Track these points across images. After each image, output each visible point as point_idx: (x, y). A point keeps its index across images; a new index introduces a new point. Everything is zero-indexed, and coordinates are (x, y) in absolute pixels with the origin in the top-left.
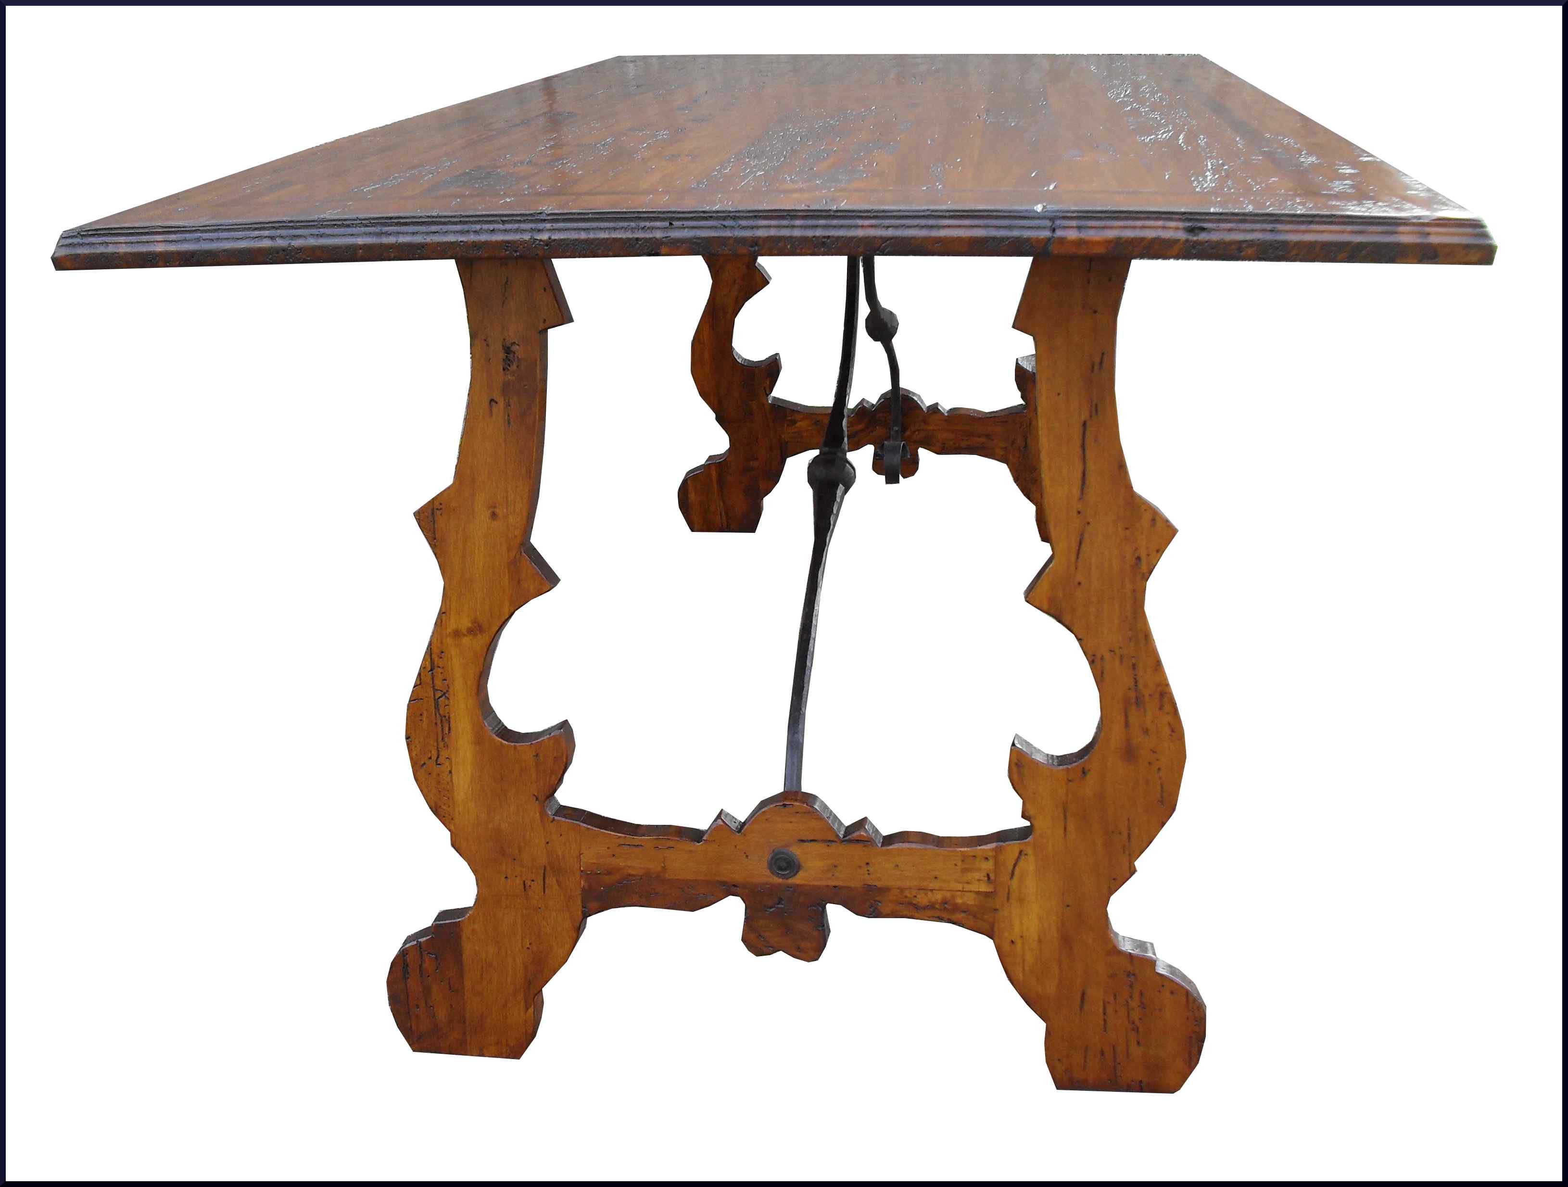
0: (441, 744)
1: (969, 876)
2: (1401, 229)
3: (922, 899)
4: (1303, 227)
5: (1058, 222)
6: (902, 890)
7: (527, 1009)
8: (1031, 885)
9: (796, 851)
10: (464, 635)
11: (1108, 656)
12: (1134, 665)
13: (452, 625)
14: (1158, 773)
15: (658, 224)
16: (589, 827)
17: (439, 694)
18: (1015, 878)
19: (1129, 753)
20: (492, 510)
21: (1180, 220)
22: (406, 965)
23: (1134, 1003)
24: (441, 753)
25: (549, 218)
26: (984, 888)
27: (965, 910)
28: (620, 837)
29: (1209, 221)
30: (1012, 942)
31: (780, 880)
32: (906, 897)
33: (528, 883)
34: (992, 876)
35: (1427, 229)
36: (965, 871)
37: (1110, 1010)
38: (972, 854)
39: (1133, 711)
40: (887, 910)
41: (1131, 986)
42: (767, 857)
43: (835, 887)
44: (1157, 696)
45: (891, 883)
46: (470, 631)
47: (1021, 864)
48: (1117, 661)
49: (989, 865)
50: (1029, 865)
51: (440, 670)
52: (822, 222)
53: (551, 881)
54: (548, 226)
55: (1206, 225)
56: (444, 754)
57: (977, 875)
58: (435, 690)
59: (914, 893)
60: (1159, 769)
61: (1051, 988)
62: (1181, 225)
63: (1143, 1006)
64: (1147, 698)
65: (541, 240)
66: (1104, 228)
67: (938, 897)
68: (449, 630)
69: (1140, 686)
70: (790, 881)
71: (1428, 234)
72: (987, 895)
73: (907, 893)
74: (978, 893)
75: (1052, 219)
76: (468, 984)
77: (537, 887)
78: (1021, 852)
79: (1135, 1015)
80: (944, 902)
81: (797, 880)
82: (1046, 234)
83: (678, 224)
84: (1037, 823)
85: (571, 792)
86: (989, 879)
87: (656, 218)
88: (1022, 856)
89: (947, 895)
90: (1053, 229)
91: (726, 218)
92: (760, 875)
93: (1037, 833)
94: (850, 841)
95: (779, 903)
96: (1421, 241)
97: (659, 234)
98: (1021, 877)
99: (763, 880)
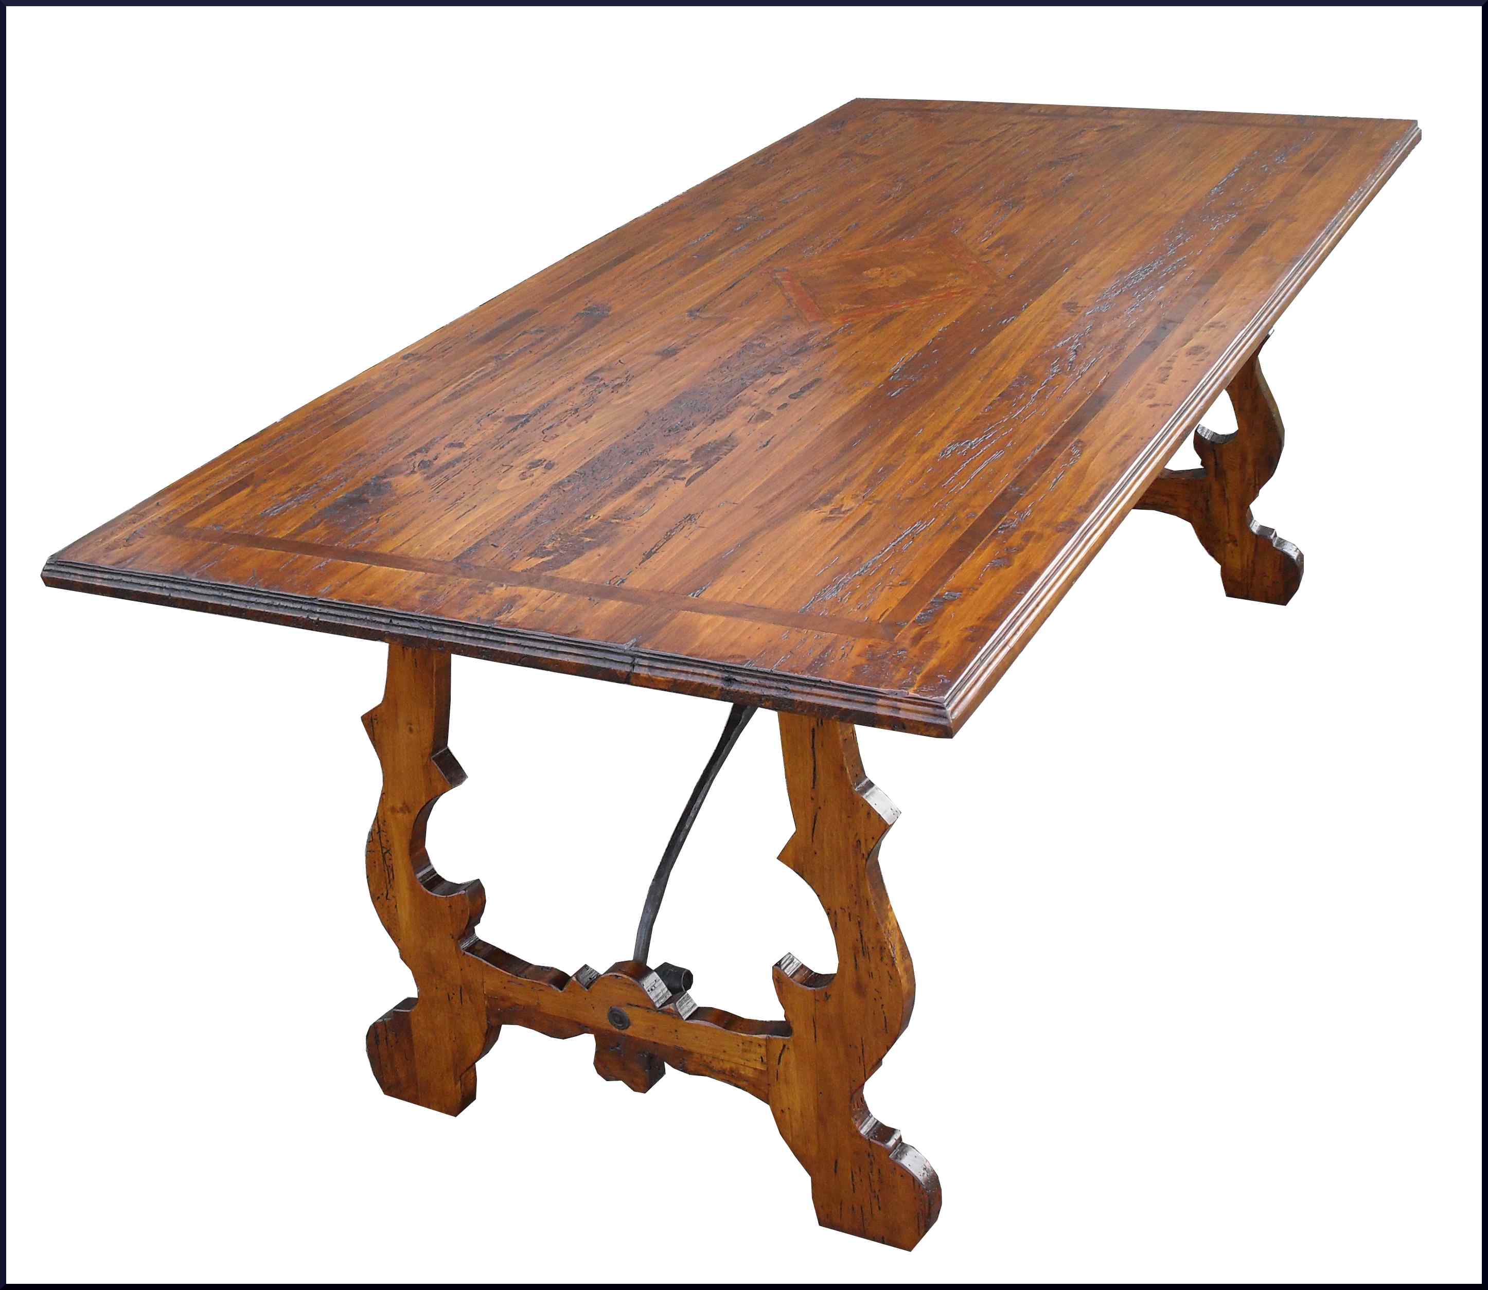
0: (389, 886)
1: (748, 1056)
2: (880, 701)
3: (716, 1065)
4: (807, 690)
5: (637, 660)
6: (702, 1056)
7: (456, 1084)
8: (793, 1074)
9: (628, 1012)
10: (398, 812)
11: (839, 911)
12: (859, 922)
13: (390, 804)
14: (882, 1008)
15: (383, 620)
16: (488, 964)
17: (385, 851)
18: (781, 1064)
19: (860, 988)
20: (409, 726)
21: (720, 670)
22: (377, 1036)
23: (875, 1177)
24: (389, 892)
25: (319, 603)
26: (759, 1066)
27: (746, 1079)
28: (508, 975)
29: (740, 674)
30: (782, 1111)
31: (617, 1030)
32: (705, 1061)
33: (451, 995)
34: (765, 1060)
35: (899, 704)
36: (745, 1051)
37: (857, 1179)
38: (749, 1039)
39: (861, 959)
40: (694, 1067)
41: (871, 1164)
42: (607, 1011)
43: (655, 1043)
44: (878, 949)
45: (693, 1048)
46: (402, 810)
47: (784, 1054)
48: (846, 917)
49: (763, 1050)
50: (791, 1056)
51: (385, 834)
52: (483, 636)
53: (466, 997)
54: (318, 610)
55: (738, 678)
56: (391, 893)
57: (754, 1056)
58: (382, 847)
59: (710, 1059)
60: (883, 1005)
61: (813, 1151)
62: (719, 674)
63: (881, 1181)
64: (870, 949)
65: (313, 620)
66: (667, 670)
67: (727, 1066)
68: (388, 806)
69: (865, 939)
70: (623, 1032)
71: (899, 709)
72: (762, 1072)
73: (705, 1057)
74: (755, 1069)
75: (633, 657)
76: (417, 1056)
77: (457, 998)
78: (784, 1046)
79: (876, 1187)
80: (732, 1071)
81: (628, 1032)
82: (627, 669)
83: (395, 622)
84: (795, 1027)
85: (485, 931)
86: (762, 1061)
87: (383, 616)
88: (786, 1049)
89: (733, 1066)
90: (633, 665)
91: (424, 622)
92: (604, 1022)
93: (795, 1034)
94: (663, 1012)
95: (617, 1046)
96: (892, 714)
97: (383, 629)
98: (786, 1064)
99: (605, 1027)
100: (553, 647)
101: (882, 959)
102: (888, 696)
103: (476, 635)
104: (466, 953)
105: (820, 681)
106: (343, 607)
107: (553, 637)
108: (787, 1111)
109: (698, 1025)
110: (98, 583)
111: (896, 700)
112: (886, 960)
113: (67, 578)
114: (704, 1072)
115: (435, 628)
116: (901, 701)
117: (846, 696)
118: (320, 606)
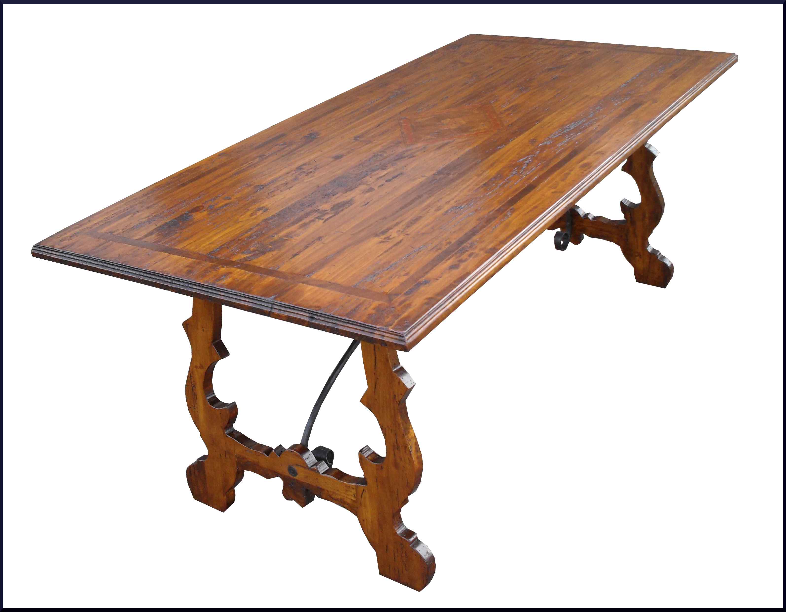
0: (195, 401)
1: (348, 493)
2: (376, 332)
4: (345, 324)
6: (328, 491)
7: (224, 496)
8: (368, 503)
9: (296, 468)
10: (198, 368)
11: (387, 428)
12: (395, 434)
14: (406, 475)
15: (169, 281)
16: (237, 441)
17: (193, 386)
18: (362, 498)
19: (396, 465)
21: (308, 313)
22: (190, 472)
23: (404, 555)
25: (143, 271)
26: (353, 498)
27: (348, 504)
28: (247, 448)
29: (317, 315)
30: (363, 520)
31: (292, 476)
33: (221, 455)
34: (356, 496)
35: (384, 334)
36: (347, 491)
37: (396, 554)
38: (348, 485)
39: (396, 451)
40: (324, 496)
41: (402, 548)
42: (288, 466)
43: (308, 484)
44: (404, 447)
45: (324, 487)
46: (200, 367)
47: (364, 494)
48: (390, 432)
49: (354, 491)
50: (366, 495)
51: (193, 379)
52: (210, 291)
53: (227, 456)
54: (142, 274)
55: (316, 317)
56: (196, 405)
57: (351, 493)
58: (192, 384)
59: (332, 494)
61: (377, 541)
62: (308, 315)
63: (407, 557)
64: (400, 447)
65: (140, 279)
66: (285, 311)
67: (339, 497)
68: (194, 366)
69: (398, 442)
70: (295, 478)
71: (384, 336)
72: (354, 501)
73: (330, 493)
74: (352, 500)
75: (272, 304)
76: (207, 483)
77: (224, 457)
79: (404, 560)
80: (341, 499)
81: (297, 478)
82: (269, 310)
83: (174, 282)
84: (369, 481)
85: (237, 426)
86: (354, 496)
87: (169, 279)
88: (364, 491)
89: (342, 497)
90: (272, 308)
91: (186, 283)
92: (287, 473)
93: (368, 485)
94: (311, 469)
95: (292, 484)
96: (380, 338)
97: (168, 285)
98: (365, 498)
99: (286, 475)
100: (238, 298)
101: (405, 452)
102: (380, 330)
103: (207, 290)
104: (228, 436)
105: (351, 321)
106: (153, 273)
107: (239, 293)
108: (365, 521)
109: (326, 477)
110: (54, 256)
111: (383, 332)
112: (407, 452)
113: (41, 253)
114: (330, 499)
115: (190, 286)
116: (385, 332)
117: (362, 328)
118: (144, 272)
